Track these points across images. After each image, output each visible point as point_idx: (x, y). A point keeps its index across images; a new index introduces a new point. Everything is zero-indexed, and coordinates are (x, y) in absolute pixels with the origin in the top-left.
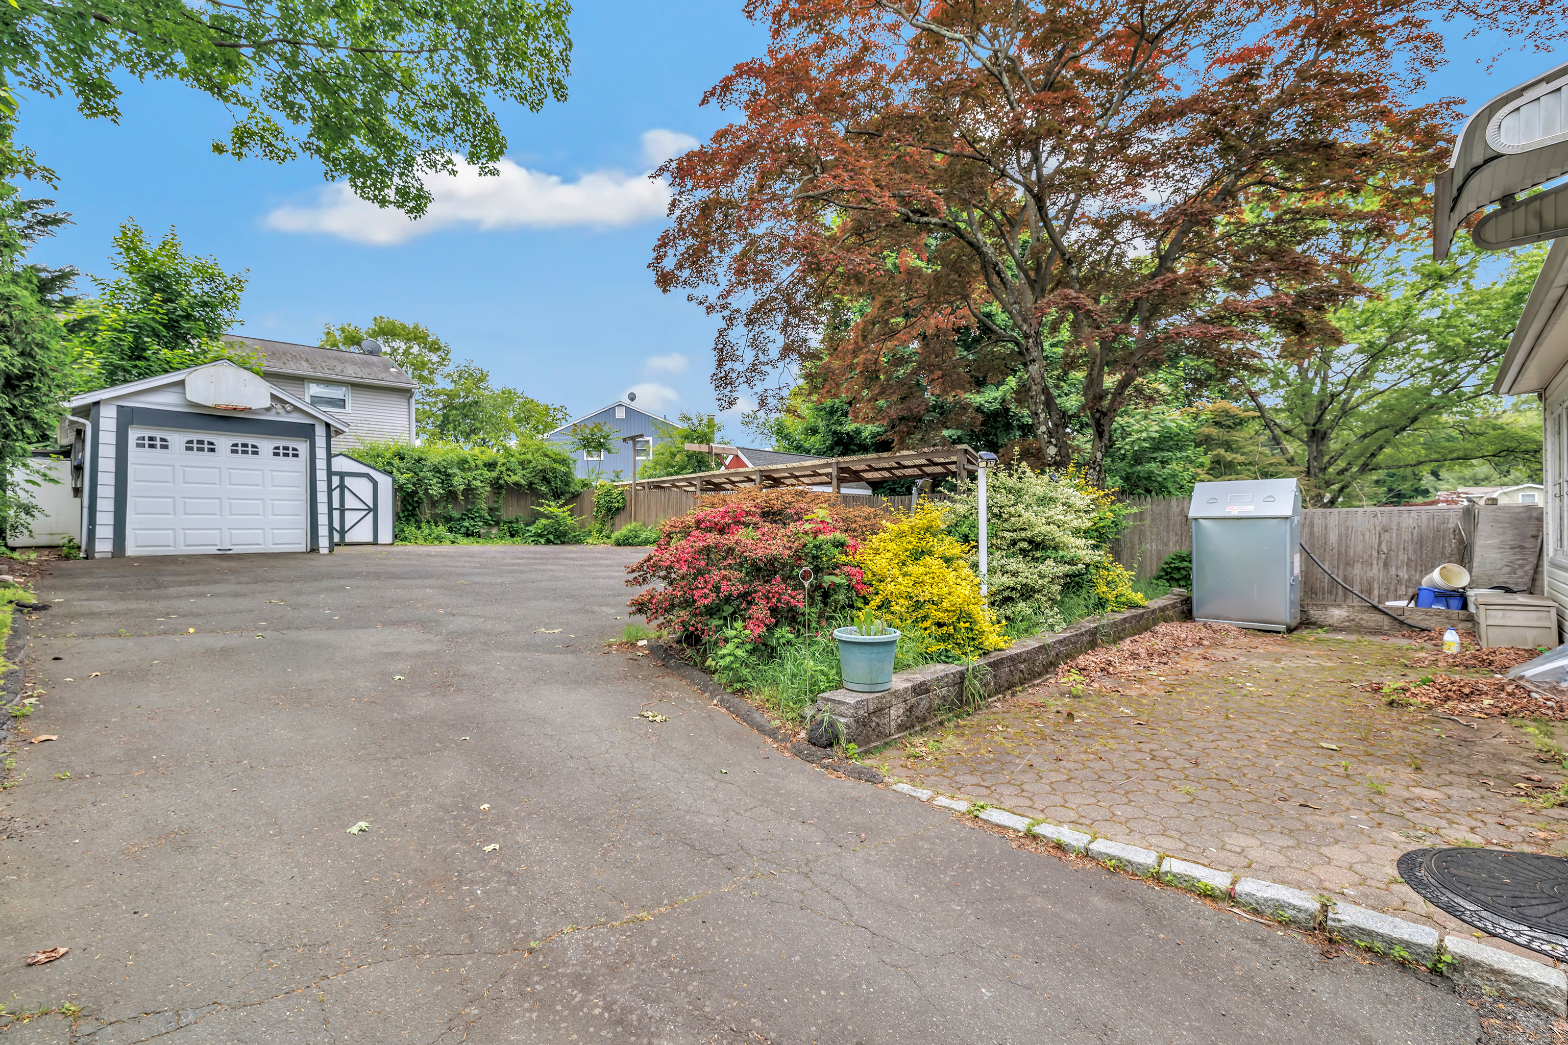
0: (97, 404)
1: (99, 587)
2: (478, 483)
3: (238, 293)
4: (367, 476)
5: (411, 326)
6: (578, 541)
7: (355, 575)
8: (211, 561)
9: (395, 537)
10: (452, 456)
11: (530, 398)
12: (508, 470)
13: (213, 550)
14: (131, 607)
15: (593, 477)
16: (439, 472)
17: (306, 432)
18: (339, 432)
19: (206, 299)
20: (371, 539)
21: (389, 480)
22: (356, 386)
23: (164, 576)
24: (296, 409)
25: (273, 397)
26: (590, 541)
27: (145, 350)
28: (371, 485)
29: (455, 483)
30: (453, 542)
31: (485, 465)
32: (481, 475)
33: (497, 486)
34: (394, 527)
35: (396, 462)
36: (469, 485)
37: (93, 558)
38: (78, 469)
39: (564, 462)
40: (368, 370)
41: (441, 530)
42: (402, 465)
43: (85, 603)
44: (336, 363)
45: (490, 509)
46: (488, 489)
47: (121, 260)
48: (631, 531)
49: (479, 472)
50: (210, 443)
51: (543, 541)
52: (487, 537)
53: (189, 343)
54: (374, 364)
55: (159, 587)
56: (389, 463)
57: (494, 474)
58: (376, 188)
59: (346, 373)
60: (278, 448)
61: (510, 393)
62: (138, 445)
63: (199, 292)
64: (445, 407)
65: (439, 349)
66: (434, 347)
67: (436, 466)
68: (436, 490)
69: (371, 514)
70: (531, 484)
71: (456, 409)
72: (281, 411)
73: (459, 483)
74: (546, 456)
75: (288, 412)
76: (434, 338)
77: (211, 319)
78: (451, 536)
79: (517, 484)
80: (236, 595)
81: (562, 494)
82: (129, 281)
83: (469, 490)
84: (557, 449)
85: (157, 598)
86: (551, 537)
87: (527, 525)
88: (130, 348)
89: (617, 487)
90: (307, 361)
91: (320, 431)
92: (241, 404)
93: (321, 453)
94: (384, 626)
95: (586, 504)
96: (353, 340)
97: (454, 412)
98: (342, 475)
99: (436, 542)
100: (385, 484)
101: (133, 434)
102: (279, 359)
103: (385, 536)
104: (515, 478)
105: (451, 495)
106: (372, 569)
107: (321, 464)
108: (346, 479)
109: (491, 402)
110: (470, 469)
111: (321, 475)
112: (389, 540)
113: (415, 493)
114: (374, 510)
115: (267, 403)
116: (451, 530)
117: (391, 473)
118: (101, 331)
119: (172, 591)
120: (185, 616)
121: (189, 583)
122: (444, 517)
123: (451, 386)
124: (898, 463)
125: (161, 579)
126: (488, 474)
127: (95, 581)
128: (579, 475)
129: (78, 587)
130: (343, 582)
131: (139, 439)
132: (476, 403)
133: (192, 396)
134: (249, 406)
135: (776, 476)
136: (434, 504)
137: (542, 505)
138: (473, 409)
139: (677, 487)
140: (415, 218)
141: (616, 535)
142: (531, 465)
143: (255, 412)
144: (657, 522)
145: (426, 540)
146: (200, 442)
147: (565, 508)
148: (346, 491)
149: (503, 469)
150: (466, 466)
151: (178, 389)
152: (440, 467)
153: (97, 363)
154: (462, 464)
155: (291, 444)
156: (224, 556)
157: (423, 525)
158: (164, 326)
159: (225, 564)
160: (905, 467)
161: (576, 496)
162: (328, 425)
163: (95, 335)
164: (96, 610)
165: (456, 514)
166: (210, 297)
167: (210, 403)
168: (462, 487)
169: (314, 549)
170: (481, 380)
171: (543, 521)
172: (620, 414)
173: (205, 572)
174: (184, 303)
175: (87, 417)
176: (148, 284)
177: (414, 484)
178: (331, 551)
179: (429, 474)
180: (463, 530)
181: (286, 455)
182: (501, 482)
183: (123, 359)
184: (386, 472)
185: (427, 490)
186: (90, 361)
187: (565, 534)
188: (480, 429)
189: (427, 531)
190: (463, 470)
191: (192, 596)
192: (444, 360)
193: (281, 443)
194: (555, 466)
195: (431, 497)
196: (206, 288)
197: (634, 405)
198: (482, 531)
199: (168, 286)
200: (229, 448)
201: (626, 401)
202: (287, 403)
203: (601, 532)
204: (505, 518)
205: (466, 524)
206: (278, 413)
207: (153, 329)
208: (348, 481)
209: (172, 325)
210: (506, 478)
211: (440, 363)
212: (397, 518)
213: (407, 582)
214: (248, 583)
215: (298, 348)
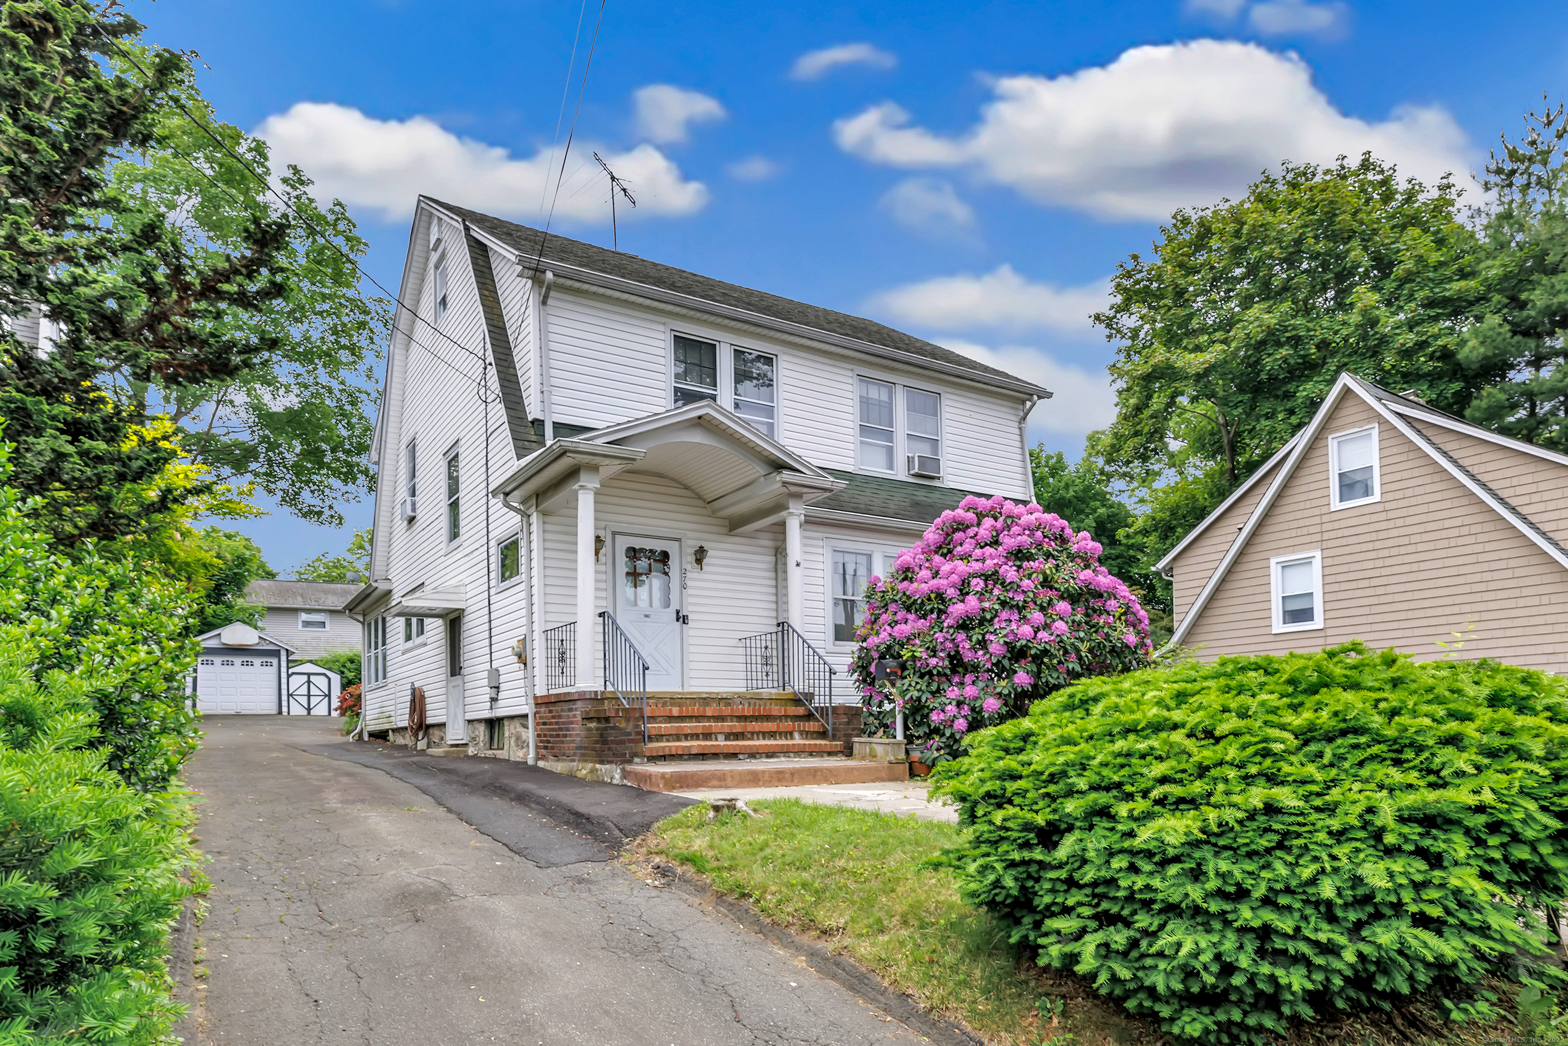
4: (324, 675)
13: (233, 712)
17: (276, 653)
20: (326, 714)
22: (333, 612)
24: (271, 643)
25: (259, 638)
28: (326, 680)
44: (322, 595)
50: (232, 662)
56: (344, 666)
59: (326, 603)
60: (262, 663)
62: (202, 665)
69: (326, 697)
72: (264, 644)
75: (267, 645)
90: (301, 596)
93: (284, 664)
98: (309, 675)
100: (336, 678)
102: (283, 596)
108: (312, 677)
114: (329, 696)
115: (258, 641)
117: (343, 672)
133: (225, 640)
134: (249, 643)
143: (252, 646)
146: (228, 661)
148: (312, 684)
155: (269, 660)
156: (238, 716)
162: (287, 651)
167: (233, 643)
181: (267, 666)
184: (339, 672)
193: (264, 660)
200: (240, 664)
202: (266, 640)
206: (262, 646)
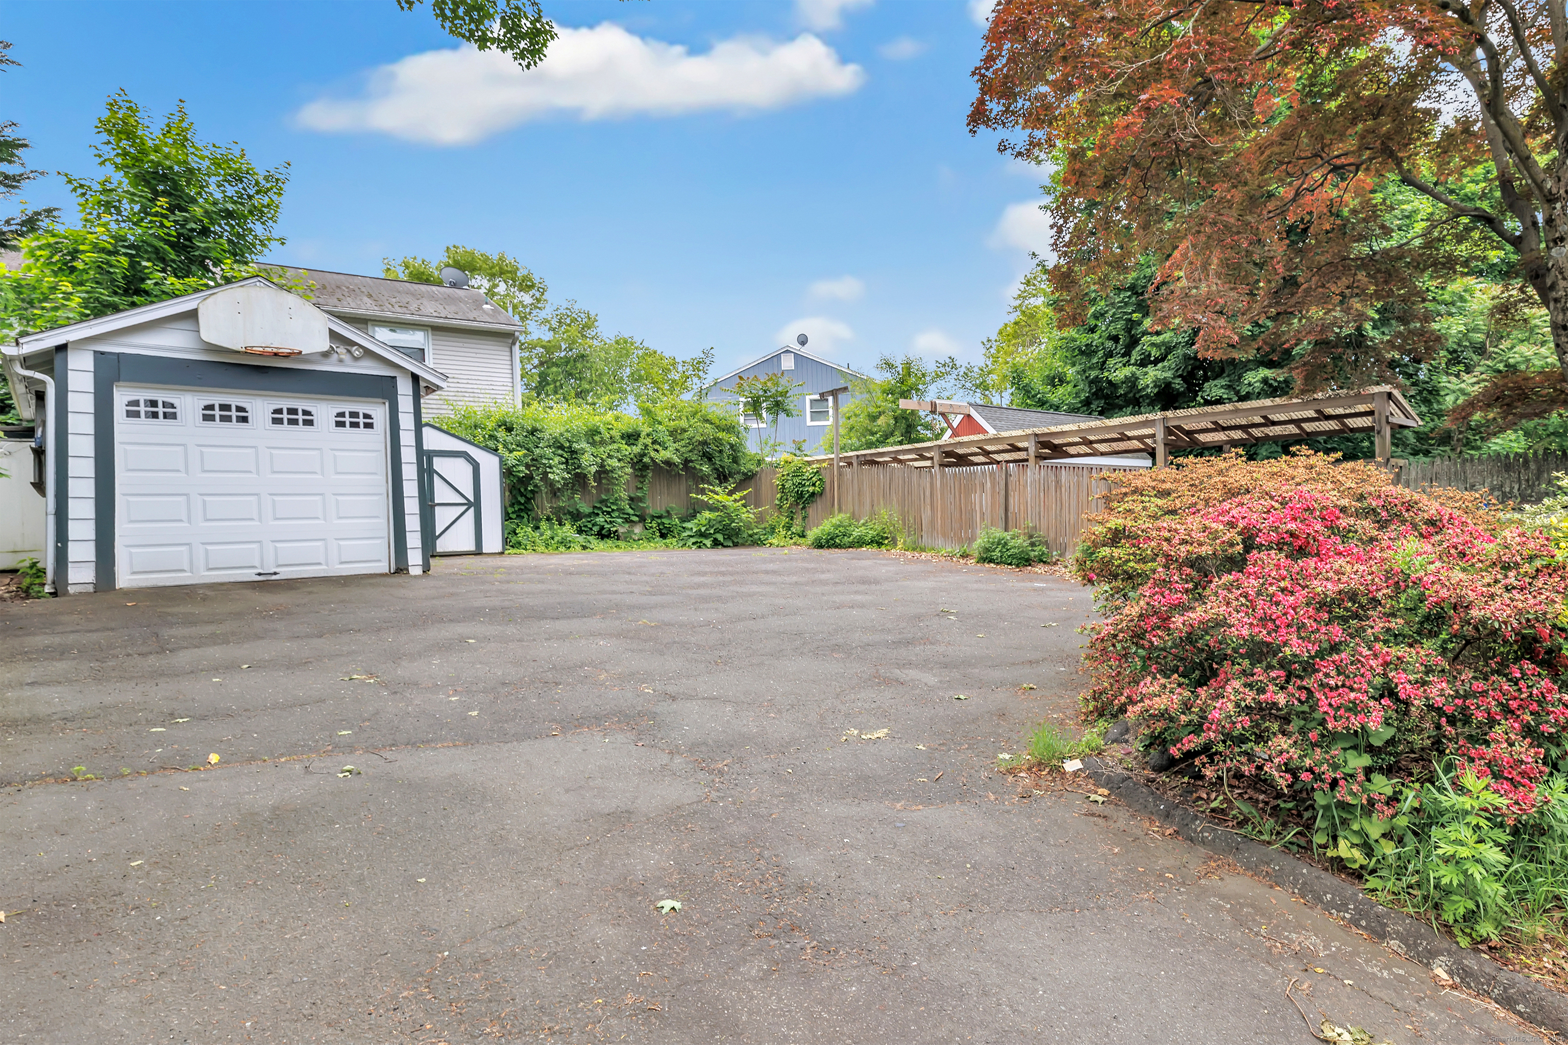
0: (62, 348)
1: (62, 652)
2: (614, 463)
3: (275, 197)
4: (464, 454)
5: (495, 257)
6: (756, 542)
7: (473, 614)
8: (248, 593)
9: (506, 541)
10: (579, 425)
11: (653, 347)
12: (654, 442)
13: (250, 575)
14: (108, 700)
15: (767, 450)
16: (562, 447)
17: (383, 388)
18: (431, 389)
19: (230, 206)
20: (472, 547)
21: (496, 460)
22: (437, 329)
23: (171, 625)
24: (369, 353)
25: (333, 335)
26: (775, 541)
27: (143, 280)
28: (469, 469)
29: (584, 463)
30: (584, 548)
31: (622, 437)
32: (618, 450)
33: (640, 466)
34: (504, 528)
35: (501, 434)
36: (602, 466)
37: (66, 593)
38: (39, 453)
39: (730, 429)
40: (453, 308)
41: (568, 530)
42: (509, 439)
43: (28, 692)
44: (409, 298)
45: (631, 499)
46: (629, 470)
47: (109, 152)
48: (837, 527)
49: (615, 446)
50: (239, 409)
51: (708, 542)
52: (627, 538)
53: (209, 271)
54: (460, 300)
55: (162, 650)
56: (492, 437)
57: (637, 449)
58: (472, 20)
59: (424, 311)
60: (342, 415)
61: (626, 342)
62: (129, 414)
63: (218, 196)
64: (542, 364)
65: (532, 287)
66: (526, 285)
67: (556, 440)
68: (558, 475)
69: (472, 510)
70: (686, 462)
71: (557, 365)
72: (346, 357)
73: (589, 462)
74: (707, 421)
75: (356, 359)
76: (525, 272)
77: (238, 235)
78: (581, 539)
79: (668, 463)
80: (292, 665)
81: (731, 475)
82: (121, 181)
83: (603, 473)
84: (720, 413)
85: (157, 675)
86: (720, 537)
87: (683, 520)
88: (125, 277)
89: (809, 463)
90: (370, 296)
91: (404, 388)
92: (286, 344)
93: (406, 421)
94: (564, 730)
95: (765, 490)
96: (421, 278)
97: (554, 369)
98: (431, 454)
99: (562, 549)
100: (490, 466)
101: (121, 397)
102: (332, 294)
103: (493, 541)
104: (664, 455)
105: (579, 480)
106: (496, 602)
107: (407, 438)
108: (435, 460)
109: (603, 355)
110: (603, 442)
111: (408, 455)
112: (498, 548)
113: (530, 477)
114: (475, 504)
115: (324, 344)
116: (580, 531)
117: (496, 450)
118: (84, 252)
119: (184, 658)
120: (204, 718)
121: (213, 640)
122: (570, 513)
123: (547, 336)
124: (1265, 417)
125: (166, 632)
126: (626, 450)
127: (57, 640)
128: (751, 447)
129: (28, 656)
130: (460, 629)
131: (130, 404)
132: (583, 356)
133: (210, 334)
134: (297, 348)
135: (1056, 441)
136: (555, 493)
137: (703, 492)
138: (579, 365)
139: (900, 461)
140: (528, 66)
141: (813, 533)
142: (686, 435)
143: (308, 358)
144: (873, 514)
145: (547, 547)
146: (224, 407)
147: (737, 496)
148: (436, 477)
149: (649, 441)
150: (597, 438)
151: (187, 325)
152: (562, 440)
153: (76, 300)
154: (592, 434)
155: (362, 408)
156: (269, 586)
157: (544, 525)
158: (172, 245)
159: (269, 599)
160: (1274, 423)
161: (748, 478)
162: (415, 378)
163: (74, 259)
164: (42, 710)
165: (585, 509)
166: (235, 203)
167: (238, 346)
168: (594, 469)
169: (401, 569)
170: (587, 326)
171: (707, 514)
172: (788, 363)
173: (239, 615)
174: (198, 211)
175: (50, 372)
176: (147, 183)
177: (528, 466)
178: (426, 568)
179: (548, 452)
180: (596, 529)
181: (355, 425)
182: (646, 460)
183: (115, 293)
184: (486, 448)
185: (545, 474)
186: (67, 296)
187: (737, 532)
188: (588, 392)
189: (549, 533)
190: (593, 444)
191: (216, 669)
192: (538, 300)
193: (347, 407)
194: (720, 435)
195: (551, 484)
196: (231, 191)
197: (804, 351)
198: (621, 530)
199: (176, 185)
200: (269, 416)
201: (796, 346)
202: (354, 344)
203: (789, 529)
204: (651, 511)
205: (600, 520)
206: (341, 361)
207: (157, 250)
208: (439, 464)
209: (183, 244)
210: (653, 454)
211: (534, 306)
212: (506, 517)
213: (562, 625)
214: (308, 636)
215: (356, 280)
